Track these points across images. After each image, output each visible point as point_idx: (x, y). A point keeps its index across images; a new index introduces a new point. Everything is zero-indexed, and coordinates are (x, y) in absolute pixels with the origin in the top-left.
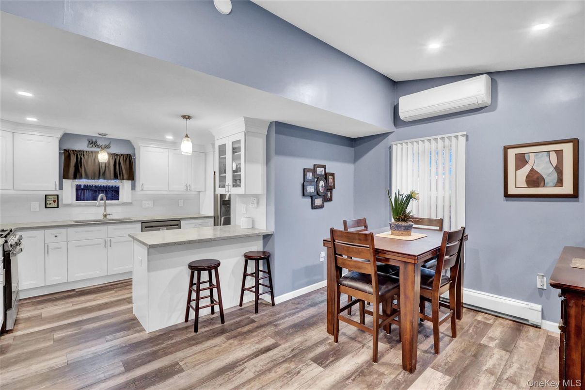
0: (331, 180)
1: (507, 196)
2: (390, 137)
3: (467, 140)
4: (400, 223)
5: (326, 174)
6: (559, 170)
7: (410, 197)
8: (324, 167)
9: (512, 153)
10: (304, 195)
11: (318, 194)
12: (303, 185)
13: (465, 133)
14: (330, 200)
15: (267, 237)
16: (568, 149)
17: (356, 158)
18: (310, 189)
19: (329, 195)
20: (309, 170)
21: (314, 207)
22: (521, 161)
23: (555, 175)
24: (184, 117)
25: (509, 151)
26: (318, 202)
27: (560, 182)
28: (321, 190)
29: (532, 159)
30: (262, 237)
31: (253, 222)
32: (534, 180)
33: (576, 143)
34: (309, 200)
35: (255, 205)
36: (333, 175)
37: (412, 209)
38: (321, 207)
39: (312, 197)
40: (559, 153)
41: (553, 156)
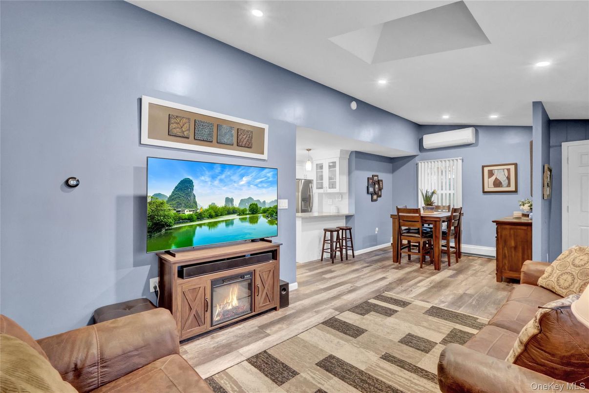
0: (381, 184)
1: (484, 192)
2: (417, 158)
3: (463, 161)
4: (429, 206)
5: (378, 180)
6: (508, 178)
7: (433, 193)
8: (377, 176)
9: (486, 169)
10: (368, 193)
11: (375, 192)
12: (368, 187)
13: (461, 158)
14: (380, 196)
15: (348, 217)
16: (512, 168)
17: (393, 171)
18: (371, 190)
19: (380, 193)
20: (371, 179)
21: (372, 200)
22: (491, 174)
23: (507, 181)
24: (307, 150)
25: (485, 168)
26: (375, 197)
27: (509, 185)
28: (377, 190)
29: (496, 172)
30: (345, 217)
31: (338, 210)
32: (497, 183)
33: (516, 165)
34: (370, 196)
35: (340, 199)
36: (382, 181)
37: (434, 199)
38: (376, 200)
39: (372, 194)
40: (509, 170)
41: (506, 172)
